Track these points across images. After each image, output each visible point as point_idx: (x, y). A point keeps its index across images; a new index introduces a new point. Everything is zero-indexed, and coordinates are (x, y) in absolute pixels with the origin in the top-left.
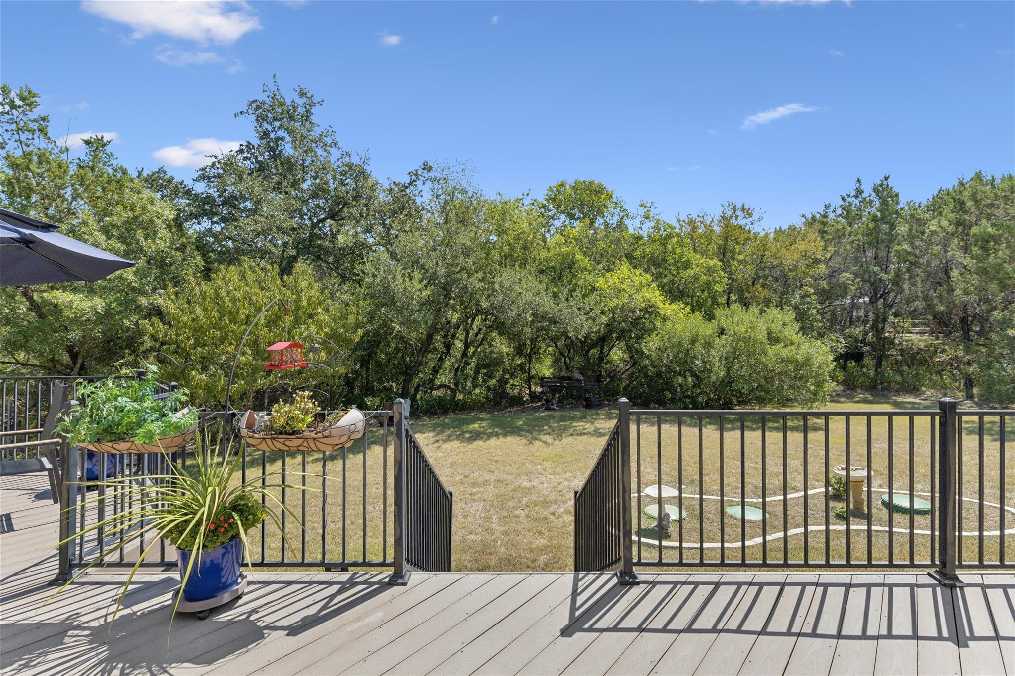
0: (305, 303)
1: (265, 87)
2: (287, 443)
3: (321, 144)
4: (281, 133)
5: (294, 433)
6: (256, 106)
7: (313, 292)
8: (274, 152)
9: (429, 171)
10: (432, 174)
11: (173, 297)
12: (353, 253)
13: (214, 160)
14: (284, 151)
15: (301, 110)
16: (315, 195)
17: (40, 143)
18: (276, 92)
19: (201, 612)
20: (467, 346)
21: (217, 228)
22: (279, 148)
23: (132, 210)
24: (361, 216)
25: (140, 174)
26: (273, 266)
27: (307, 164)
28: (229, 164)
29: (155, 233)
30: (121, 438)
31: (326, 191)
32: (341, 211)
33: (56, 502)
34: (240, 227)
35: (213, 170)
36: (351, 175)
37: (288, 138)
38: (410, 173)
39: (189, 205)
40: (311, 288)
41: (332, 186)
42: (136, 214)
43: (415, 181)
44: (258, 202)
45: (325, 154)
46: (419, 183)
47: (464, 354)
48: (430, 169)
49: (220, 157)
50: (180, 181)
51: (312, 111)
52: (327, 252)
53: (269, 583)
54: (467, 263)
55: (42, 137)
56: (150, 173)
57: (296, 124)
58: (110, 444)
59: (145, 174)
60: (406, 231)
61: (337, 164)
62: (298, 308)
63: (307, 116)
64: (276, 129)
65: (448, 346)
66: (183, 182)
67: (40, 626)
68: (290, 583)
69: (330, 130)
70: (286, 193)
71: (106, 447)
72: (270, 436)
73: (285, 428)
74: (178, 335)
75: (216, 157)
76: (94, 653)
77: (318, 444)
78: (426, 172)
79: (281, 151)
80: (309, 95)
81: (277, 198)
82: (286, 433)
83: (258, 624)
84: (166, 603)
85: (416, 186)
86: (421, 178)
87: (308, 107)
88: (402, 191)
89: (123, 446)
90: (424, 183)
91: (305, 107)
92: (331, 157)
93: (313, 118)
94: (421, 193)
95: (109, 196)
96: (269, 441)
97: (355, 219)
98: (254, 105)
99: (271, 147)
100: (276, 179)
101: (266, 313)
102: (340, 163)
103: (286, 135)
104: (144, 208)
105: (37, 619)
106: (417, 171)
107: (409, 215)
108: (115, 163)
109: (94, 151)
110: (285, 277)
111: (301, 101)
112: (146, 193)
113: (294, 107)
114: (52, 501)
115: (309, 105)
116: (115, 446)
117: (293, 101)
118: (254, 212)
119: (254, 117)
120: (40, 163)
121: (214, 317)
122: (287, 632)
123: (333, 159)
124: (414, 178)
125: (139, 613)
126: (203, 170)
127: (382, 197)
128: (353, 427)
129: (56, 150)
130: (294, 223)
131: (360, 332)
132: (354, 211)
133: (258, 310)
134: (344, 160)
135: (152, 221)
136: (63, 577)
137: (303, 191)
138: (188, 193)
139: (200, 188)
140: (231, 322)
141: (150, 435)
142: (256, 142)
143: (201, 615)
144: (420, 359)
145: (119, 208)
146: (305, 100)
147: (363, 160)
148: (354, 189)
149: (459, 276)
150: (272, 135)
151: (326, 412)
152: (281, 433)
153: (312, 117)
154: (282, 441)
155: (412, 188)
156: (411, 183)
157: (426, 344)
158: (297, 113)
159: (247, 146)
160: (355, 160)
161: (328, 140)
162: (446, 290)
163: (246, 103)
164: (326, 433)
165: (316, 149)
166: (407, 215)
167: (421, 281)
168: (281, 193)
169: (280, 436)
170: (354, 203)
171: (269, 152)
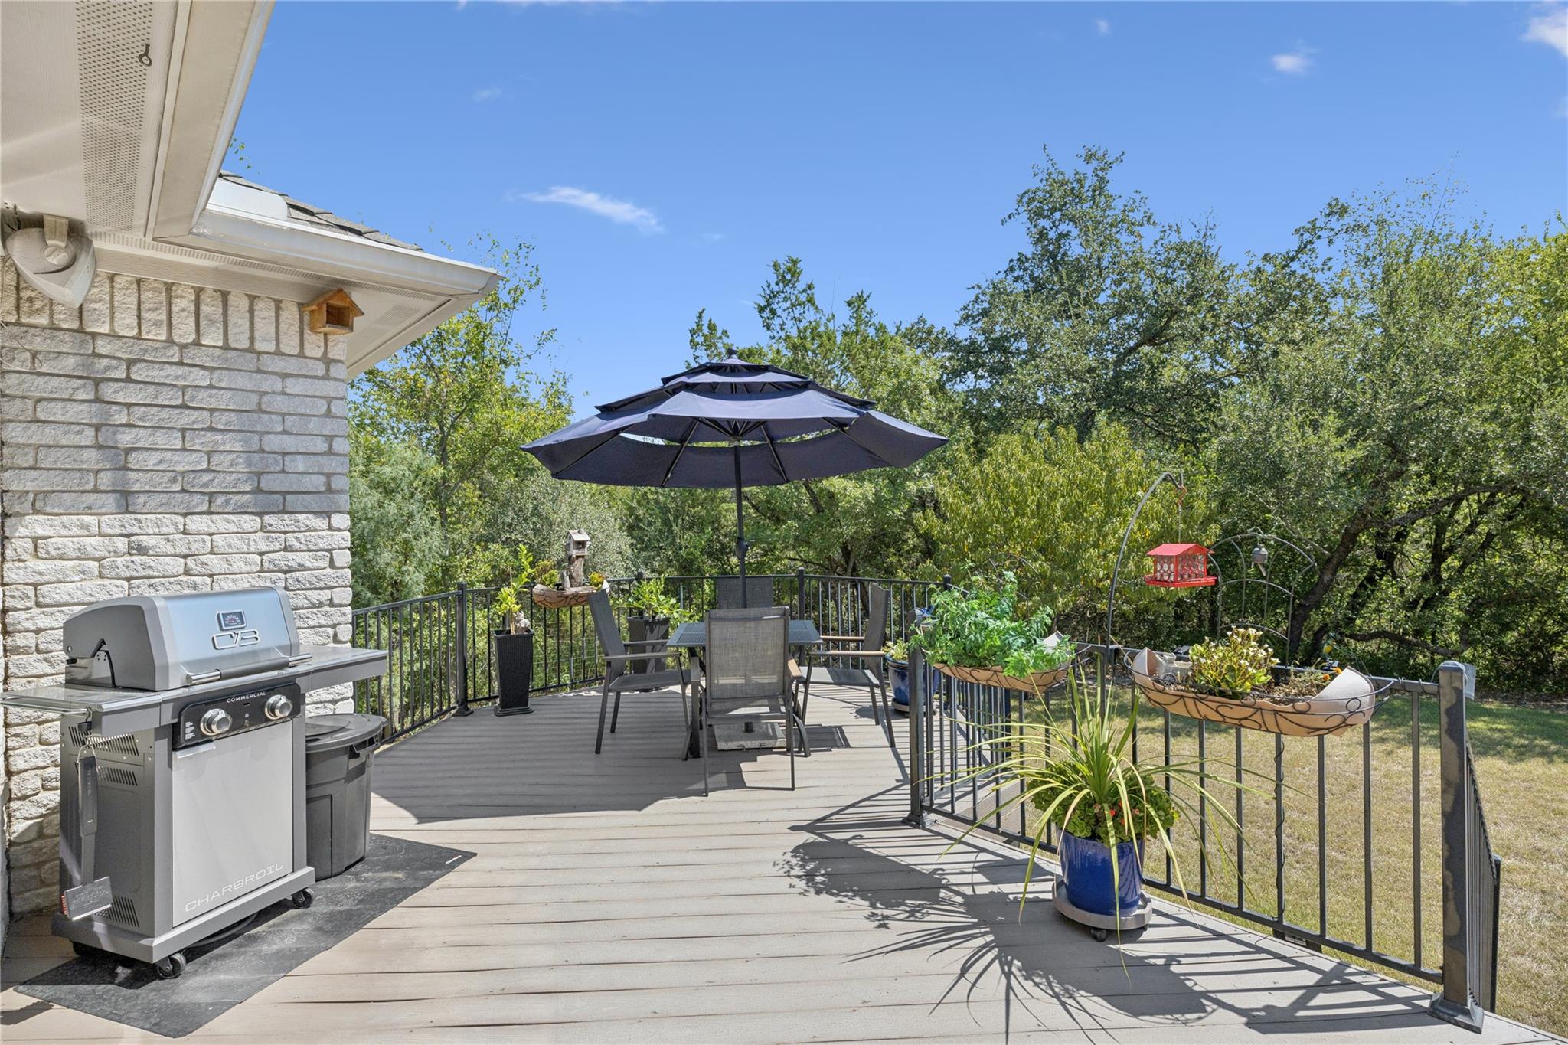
0: (1121, 484)
1: (1036, 169)
2: (1222, 710)
3: (1125, 226)
4: (1064, 228)
5: (1235, 696)
6: (1027, 198)
7: (1132, 466)
8: (1054, 259)
9: (1342, 215)
10: (1348, 220)
11: (946, 482)
12: (1189, 394)
13: (977, 291)
14: (1069, 253)
15: (1090, 181)
16: (1120, 311)
17: (810, 315)
18: (1052, 170)
19: (1096, 929)
20: (1438, 555)
21: (984, 385)
22: (1062, 251)
23: (897, 376)
24: (1203, 328)
25: (898, 329)
26: (1067, 430)
27: (1105, 263)
28: (998, 292)
29: (921, 400)
30: (980, 664)
31: (1139, 300)
32: (1167, 326)
33: (877, 723)
34: (1018, 380)
35: (977, 306)
36: (1182, 263)
37: (1075, 232)
38: (1297, 231)
39: (951, 358)
40: (1129, 459)
41: (1147, 289)
42: (901, 379)
43: (1311, 242)
44: (1038, 338)
45: (1132, 239)
46: (1320, 245)
47: (1433, 574)
48: (1344, 211)
49: (984, 285)
50: (940, 329)
51: (1108, 177)
52: (1143, 398)
53: (1183, 923)
54: (1449, 385)
55: (812, 308)
56: (909, 326)
57: (1084, 206)
58: (968, 670)
59: (903, 329)
60: (1294, 342)
61: (1153, 251)
62: (1111, 490)
63: (1100, 188)
64: (1057, 223)
65: (1388, 557)
66: (944, 329)
67: (908, 870)
68: (1219, 936)
69: (1138, 197)
70: (1077, 316)
71: (965, 672)
72: (1192, 695)
73: (1220, 686)
74: (955, 532)
75: (979, 287)
76: (977, 931)
77: (1280, 720)
78: (1334, 219)
79: (1065, 254)
80: (1100, 154)
81: (1062, 327)
82: (1222, 694)
83: (1189, 983)
84: (1041, 896)
85: (1313, 251)
86: (1324, 234)
87: (1100, 173)
88: (1284, 267)
89: (982, 675)
90: (1331, 241)
91: (1097, 175)
92: (1143, 242)
93: (1111, 189)
94: (1329, 264)
95: (873, 363)
96: (1190, 702)
97: (1193, 336)
98: (1025, 200)
99: (1051, 252)
100: (1062, 297)
101: (1062, 500)
102: (1159, 247)
103: (1071, 227)
104: (908, 372)
105: (906, 861)
106: (1313, 222)
107: (1304, 310)
108: (875, 320)
109: (856, 312)
110: (1087, 445)
111: (1088, 169)
112: (910, 353)
113: (1080, 181)
114: (873, 721)
115: (1102, 170)
116: (974, 673)
117: (1077, 173)
118: (1032, 353)
119: (1025, 216)
120: (813, 339)
121: (997, 507)
122: (1244, 1020)
123: (1147, 244)
124: (1307, 237)
125: (1011, 897)
126: (965, 308)
127: (1242, 288)
128: (1353, 705)
129: (824, 320)
130: (1090, 359)
131: (1215, 529)
132: (1191, 324)
133: (1053, 496)
134: (1166, 242)
135: (916, 387)
136: (914, 820)
137: (1099, 307)
138: (952, 342)
139: (964, 334)
140: (1017, 514)
141: (1021, 667)
142: (1029, 250)
143: (1098, 934)
144: (1326, 578)
145: (883, 377)
146: (1095, 164)
147: (1202, 233)
148: (1189, 286)
149: (1431, 413)
150: (1052, 235)
151: (1292, 668)
152: (1211, 693)
153: (1109, 187)
154: (1214, 705)
155: (1304, 257)
156: (1300, 250)
157: (1340, 554)
158: (1086, 188)
159: (1018, 260)
160: (1189, 235)
161: (1137, 216)
162: (1395, 448)
163: (1015, 198)
164: (1300, 705)
165: (1118, 236)
166: (1297, 312)
167: (1340, 433)
168: (1069, 317)
169: (1211, 698)
170: (1189, 309)
171: (1048, 260)
